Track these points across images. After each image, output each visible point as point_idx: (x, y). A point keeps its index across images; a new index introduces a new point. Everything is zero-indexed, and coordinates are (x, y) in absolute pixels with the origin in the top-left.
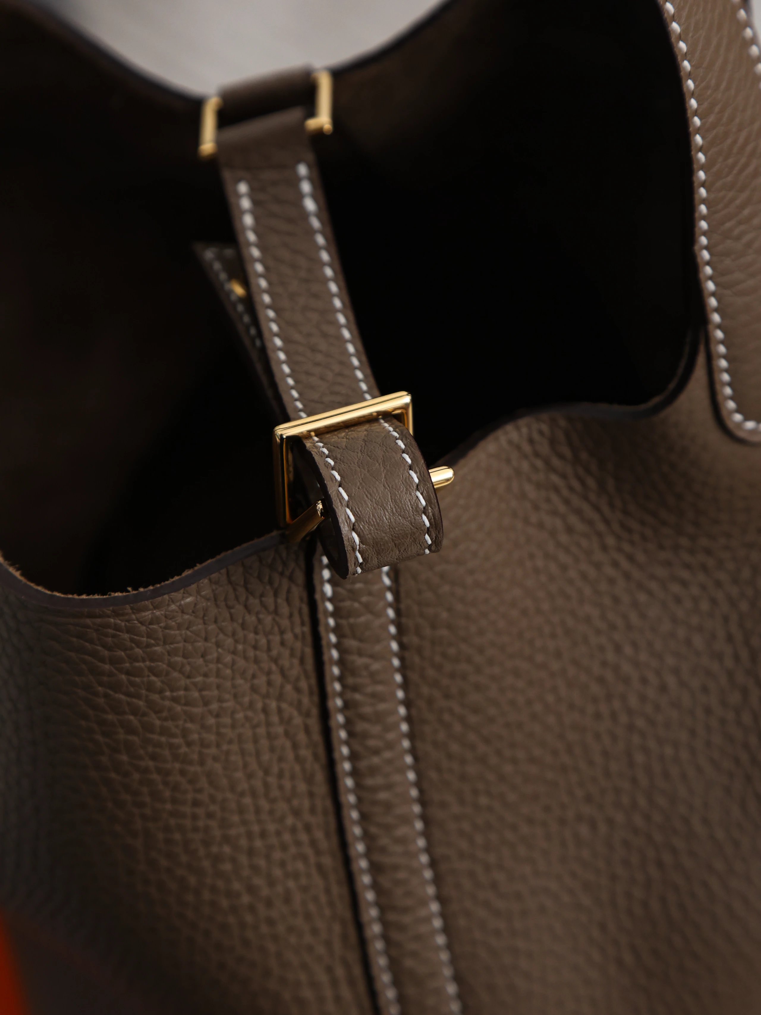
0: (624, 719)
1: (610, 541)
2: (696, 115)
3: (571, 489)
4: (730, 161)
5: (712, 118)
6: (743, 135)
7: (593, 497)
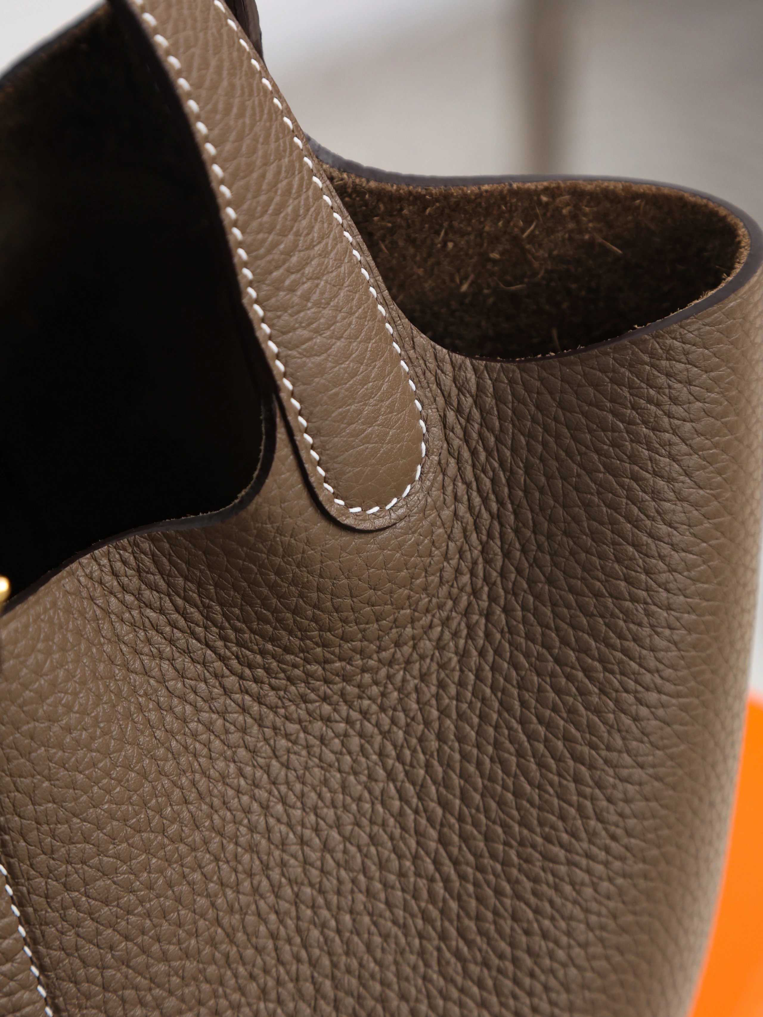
0: (288, 892)
1: (231, 681)
2: (208, 142)
3: (173, 625)
4: (263, 198)
5: (228, 147)
6: (271, 170)
7: (199, 630)
